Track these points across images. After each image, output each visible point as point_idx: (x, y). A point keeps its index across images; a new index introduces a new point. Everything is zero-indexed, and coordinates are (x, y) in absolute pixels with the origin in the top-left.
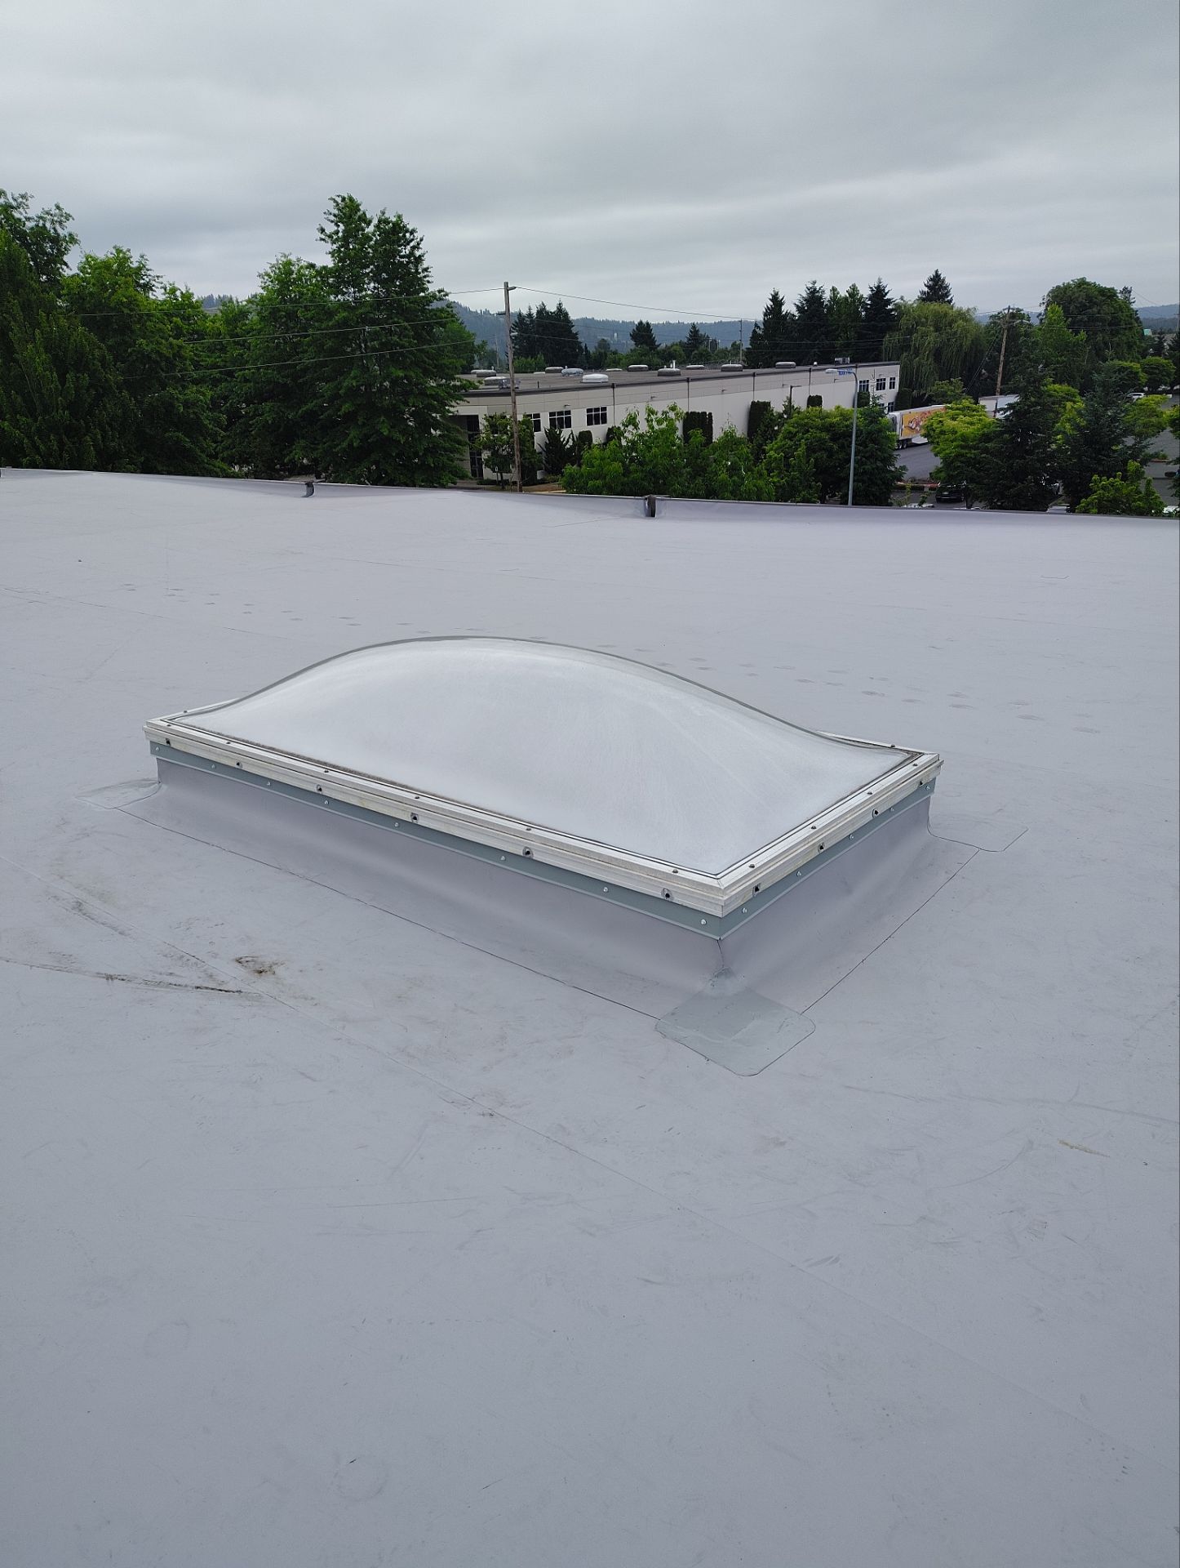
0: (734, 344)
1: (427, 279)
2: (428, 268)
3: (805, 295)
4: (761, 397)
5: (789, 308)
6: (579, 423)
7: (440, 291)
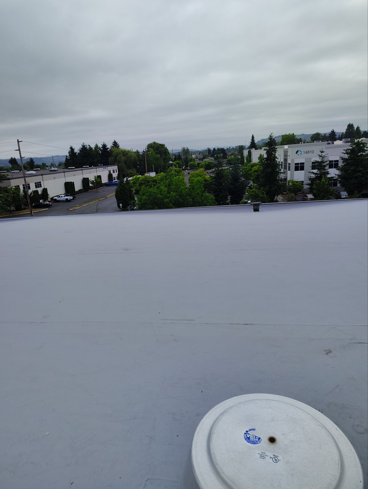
3: (82, 147)
4: (86, 176)
5: (77, 151)
6: (33, 188)
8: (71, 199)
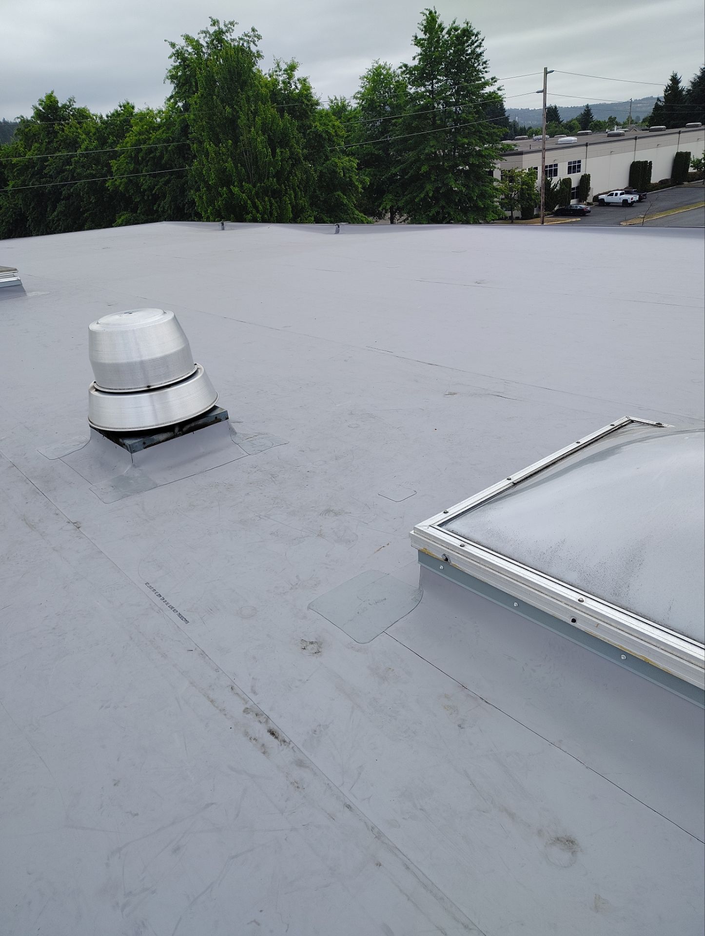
0: (610, 118)
1: (486, 69)
2: (486, 61)
3: (699, 74)
4: (683, 149)
5: (685, 84)
6: (563, 173)
7: (492, 79)
8: (634, 202)
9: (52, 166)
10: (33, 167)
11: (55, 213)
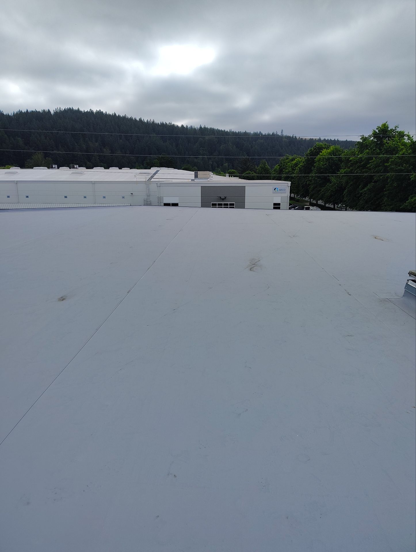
9: (373, 163)
10: (360, 163)
11: (365, 189)
